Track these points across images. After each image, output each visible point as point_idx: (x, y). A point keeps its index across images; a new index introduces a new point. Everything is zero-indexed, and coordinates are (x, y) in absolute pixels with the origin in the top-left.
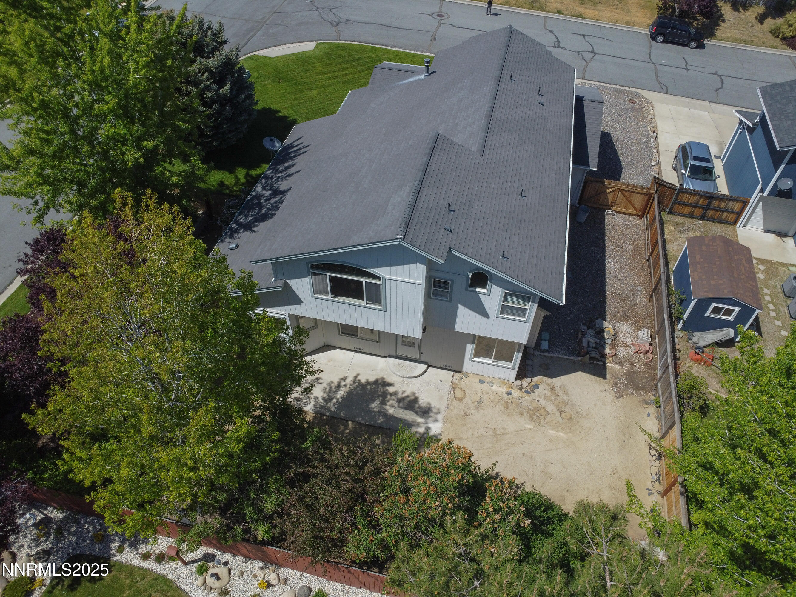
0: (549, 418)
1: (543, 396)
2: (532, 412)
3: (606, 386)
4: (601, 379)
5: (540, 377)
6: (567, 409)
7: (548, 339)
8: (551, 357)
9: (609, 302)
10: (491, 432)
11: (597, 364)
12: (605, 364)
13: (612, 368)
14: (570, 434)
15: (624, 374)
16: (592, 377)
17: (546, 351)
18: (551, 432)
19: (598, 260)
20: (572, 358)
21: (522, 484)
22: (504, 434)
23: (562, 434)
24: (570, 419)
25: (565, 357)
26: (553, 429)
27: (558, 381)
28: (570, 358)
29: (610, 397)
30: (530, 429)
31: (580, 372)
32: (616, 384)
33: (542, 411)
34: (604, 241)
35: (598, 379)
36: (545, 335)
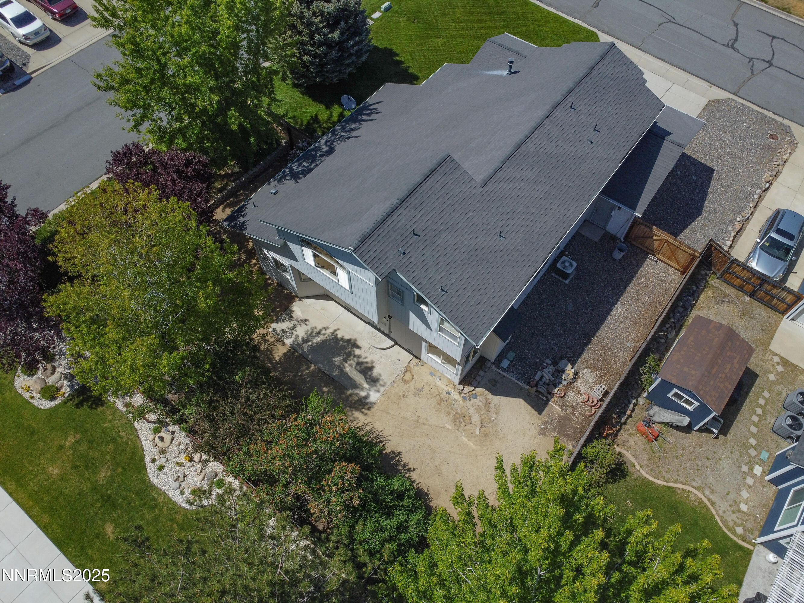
0: (469, 427)
1: (476, 407)
2: (457, 416)
3: (537, 420)
4: (536, 413)
5: (484, 389)
6: (490, 426)
7: (511, 359)
8: (504, 376)
9: (591, 346)
10: (415, 418)
11: (540, 398)
12: (548, 400)
13: (552, 407)
14: (479, 447)
15: (560, 416)
16: (529, 407)
17: (504, 370)
18: (464, 439)
19: (608, 302)
20: (522, 385)
21: (414, 469)
22: (424, 424)
23: (472, 444)
24: (486, 435)
25: (516, 381)
26: (466, 437)
27: (496, 400)
28: (520, 383)
29: (533, 431)
30: (448, 429)
31: (521, 400)
32: (546, 422)
33: (467, 418)
34: (626, 285)
35: (533, 411)
36: (511, 355)
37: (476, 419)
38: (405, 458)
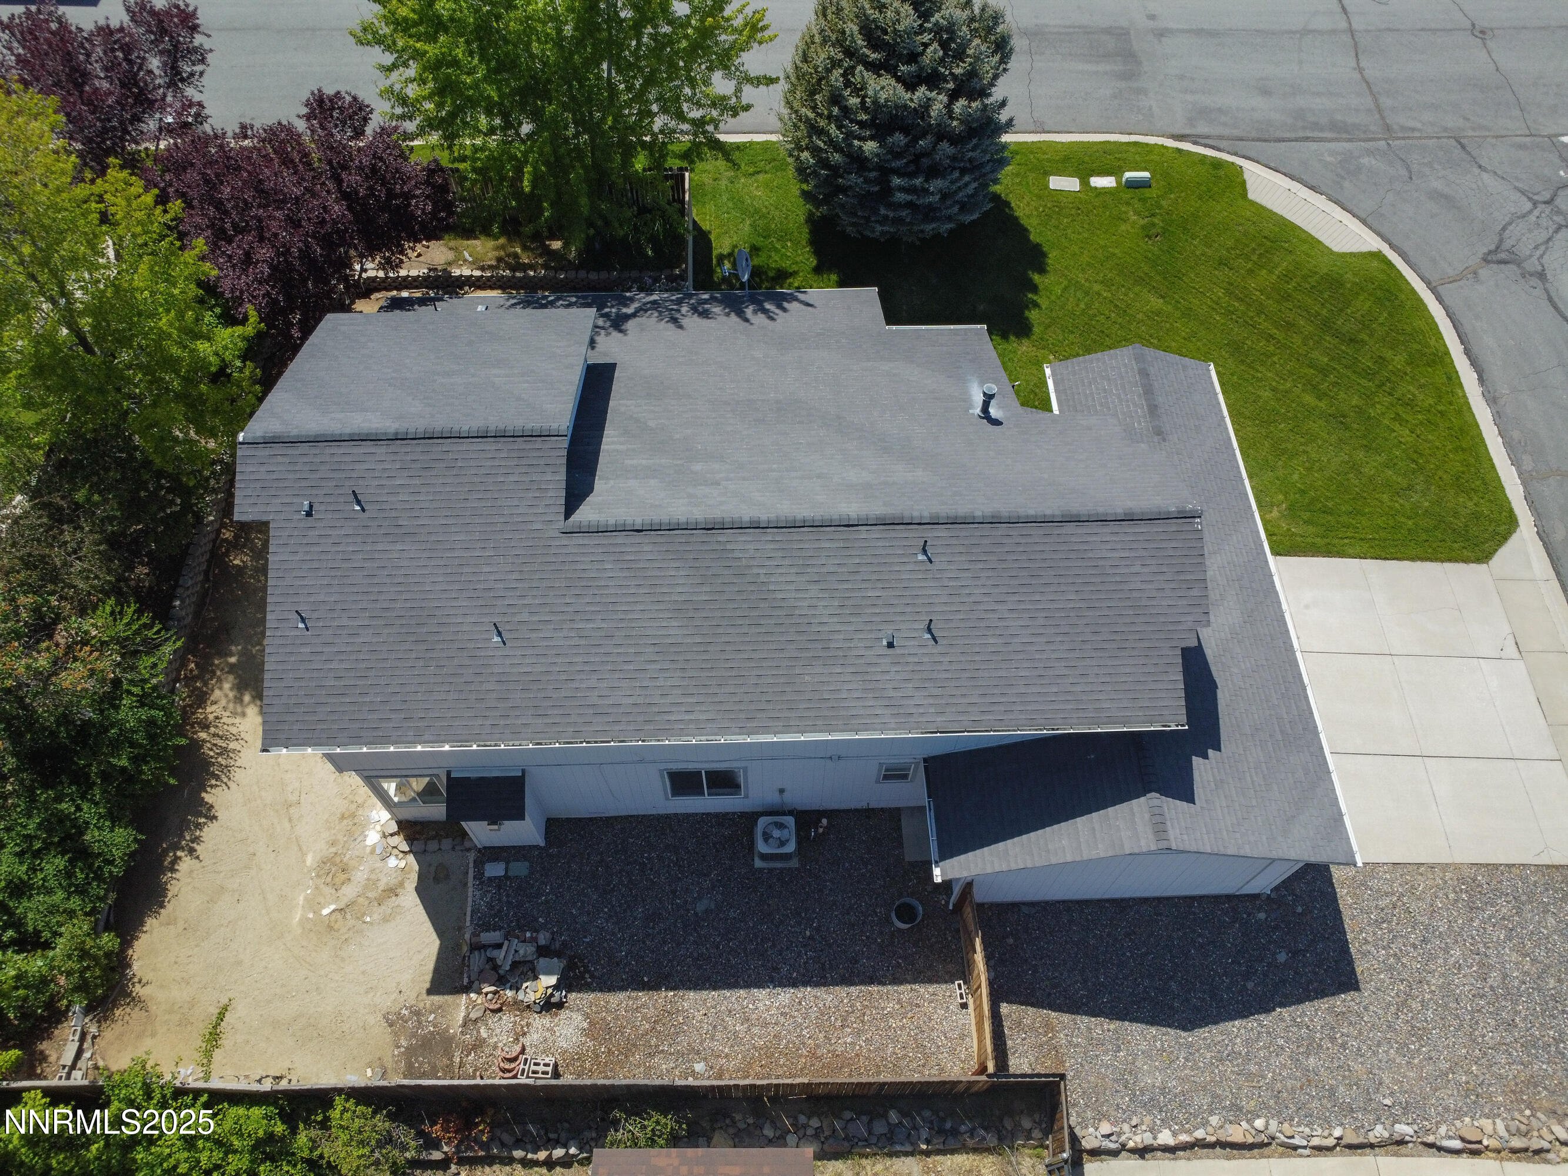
0: (328, 891)
1: (373, 876)
2: (338, 860)
3: (414, 995)
4: (428, 985)
5: (416, 867)
6: (351, 922)
7: (510, 874)
8: (466, 884)
9: (643, 997)
10: (293, 798)
11: (462, 973)
12: (466, 989)
13: (459, 1005)
14: (300, 931)
15: (447, 1030)
16: (430, 965)
17: (479, 875)
18: (301, 898)
19: (776, 969)
20: (468, 924)
21: (198, 858)
22: (290, 820)
23: (298, 917)
24: (330, 928)
25: (469, 910)
26: (306, 899)
27: (410, 900)
28: (468, 918)
29: (387, 1002)
30: (304, 861)
31: (438, 942)
32: (418, 1013)
33: (342, 877)
34: (846, 981)
35: (428, 977)
36: (520, 869)
37: (349, 892)
38: (210, 833)
